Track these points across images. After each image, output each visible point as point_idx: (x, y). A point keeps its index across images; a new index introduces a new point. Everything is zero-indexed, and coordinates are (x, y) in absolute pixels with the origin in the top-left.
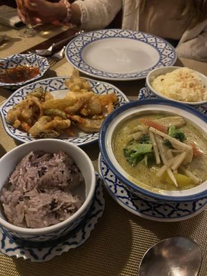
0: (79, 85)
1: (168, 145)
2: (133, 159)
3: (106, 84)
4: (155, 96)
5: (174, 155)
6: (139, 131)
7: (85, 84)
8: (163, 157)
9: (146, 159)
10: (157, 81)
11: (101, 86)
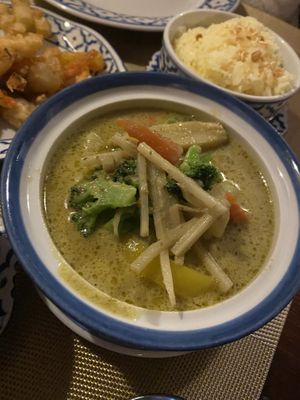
0: (24, 21)
1: (175, 192)
2: (88, 216)
3: (87, 30)
4: (176, 68)
5: (187, 217)
6: (117, 147)
7: (41, 23)
8: (158, 220)
9: (116, 222)
10: (188, 37)
11: (76, 33)
